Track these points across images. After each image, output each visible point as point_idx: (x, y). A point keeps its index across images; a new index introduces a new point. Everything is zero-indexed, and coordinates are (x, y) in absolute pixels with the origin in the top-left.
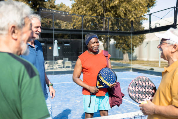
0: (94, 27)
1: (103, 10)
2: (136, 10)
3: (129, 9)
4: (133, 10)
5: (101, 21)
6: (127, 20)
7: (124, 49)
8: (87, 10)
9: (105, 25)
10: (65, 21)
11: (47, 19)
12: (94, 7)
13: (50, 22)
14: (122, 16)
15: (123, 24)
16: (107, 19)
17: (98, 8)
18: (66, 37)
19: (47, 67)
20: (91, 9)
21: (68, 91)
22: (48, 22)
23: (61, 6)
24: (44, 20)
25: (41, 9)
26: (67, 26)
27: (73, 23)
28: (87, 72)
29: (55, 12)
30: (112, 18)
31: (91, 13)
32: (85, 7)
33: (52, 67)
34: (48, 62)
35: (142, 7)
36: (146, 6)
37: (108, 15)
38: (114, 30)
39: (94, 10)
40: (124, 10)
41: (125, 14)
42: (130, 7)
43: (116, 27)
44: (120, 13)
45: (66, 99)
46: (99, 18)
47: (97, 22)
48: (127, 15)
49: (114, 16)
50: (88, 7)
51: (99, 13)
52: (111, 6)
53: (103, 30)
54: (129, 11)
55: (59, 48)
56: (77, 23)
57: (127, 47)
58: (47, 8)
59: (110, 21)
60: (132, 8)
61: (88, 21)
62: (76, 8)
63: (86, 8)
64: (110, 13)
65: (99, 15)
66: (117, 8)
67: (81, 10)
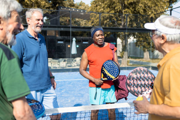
0: (112, 24)
1: (121, 7)
2: (157, 6)
3: (148, 5)
4: (153, 6)
5: (120, 18)
6: (147, 16)
7: (144, 47)
8: (105, 7)
9: (124, 22)
10: (84, 20)
11: (66, 17)
12: (112, 4)
13: (69, 20)
14: (141, 12)
15: (142, 21)
16: (125, 16)
17: (116, 5)
18: (85, 35)
19: (66, 65)
20: (109, 6)
21: (83, 87)
22: (68, 20)
23: (80, 5)
24: (63, 19)
25: (60, 8)
26: (86, 24)
27: (91, 21)
28: (93, 64)
29: (74, 10)
30: (130, 14)
31: (108, 10)
32: (102, 4)
33: (70, 65)
34: (66, 59)
35: (163, 3)
36: (167, 2)
37: (126, 12)
38: (133, 27)
39: (112, 7)
40: (143, 6)
41: (145, 10)
42: (150, 3)
43: (134, 24)
44: (139, 10)
45: (80, 95)
46: (117, 15)
47: (115, 19)
48: (146, 11)
49: (133, 13)
50: (106, 4)
51: (117, 9)
52: (129, 3)
53: (121, 27)
54: (149, 7)
55: (78, 46)
56: (95, 21)
57: (148, 45)
58: (67, 7)
59: (128, 18)
60: (152, 4)
61: (106, 18)
62: (94, 6)
63: (104, 5)
64: (128, 10)
65: (117, 12)
66: (136, 5)
67: (99, 7)
